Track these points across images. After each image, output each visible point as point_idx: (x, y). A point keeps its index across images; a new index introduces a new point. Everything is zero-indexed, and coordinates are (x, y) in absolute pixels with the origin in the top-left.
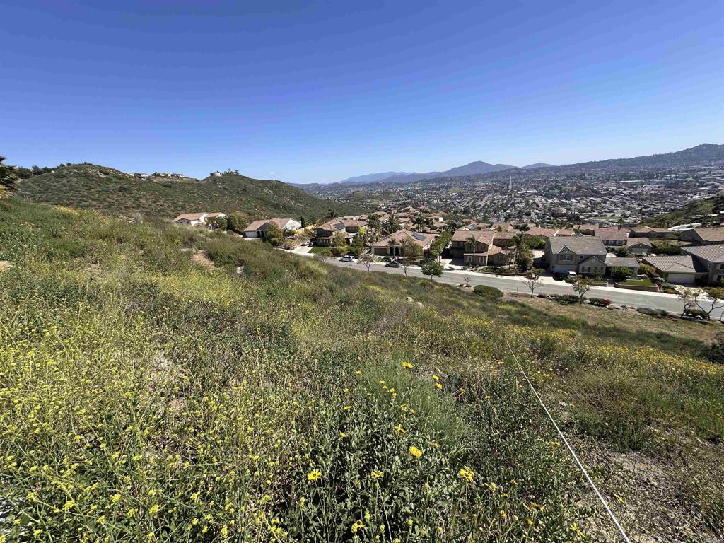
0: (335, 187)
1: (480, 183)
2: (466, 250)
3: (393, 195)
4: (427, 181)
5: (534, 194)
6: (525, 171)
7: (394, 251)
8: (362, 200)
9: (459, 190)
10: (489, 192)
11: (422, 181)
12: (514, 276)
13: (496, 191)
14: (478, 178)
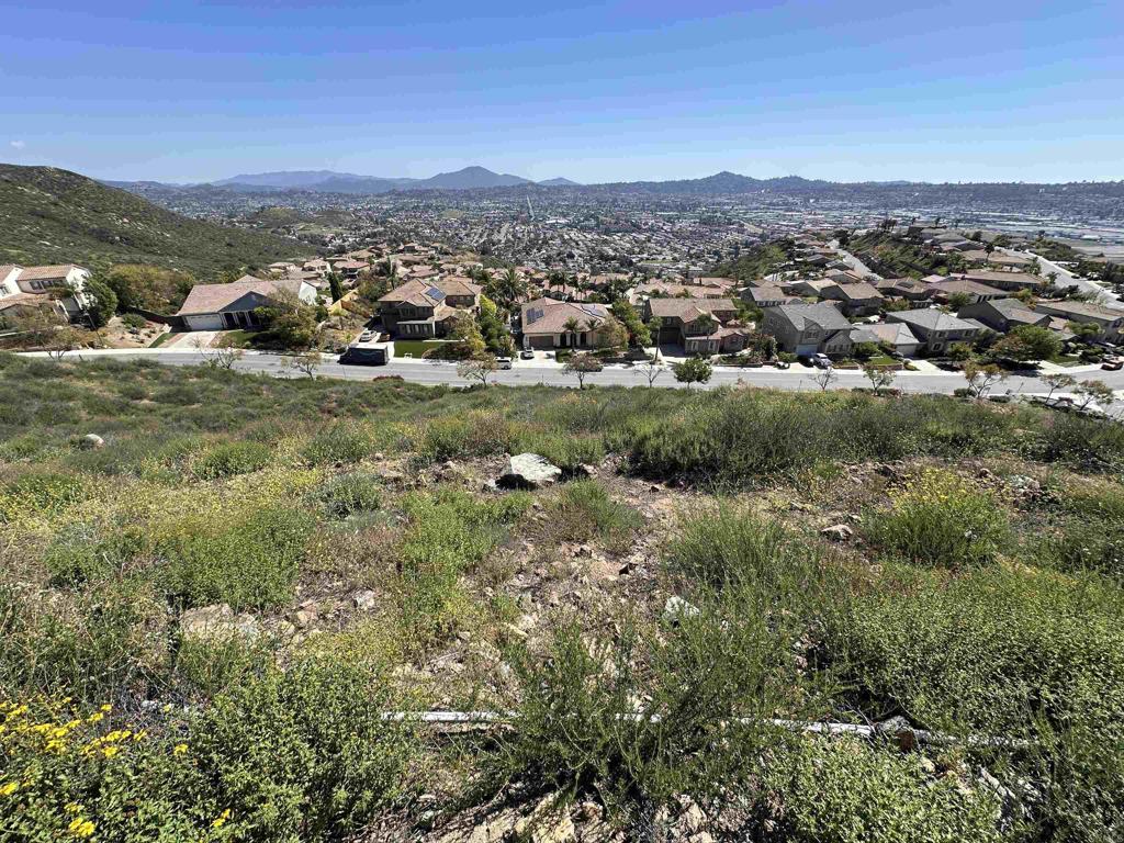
1: (485, 203)
4: (399, 194)
5: (568, 225)
6: (545, 189)
9: (460, 214)
10: (505, 220)
11: (389, 193)
13: (514, 218)
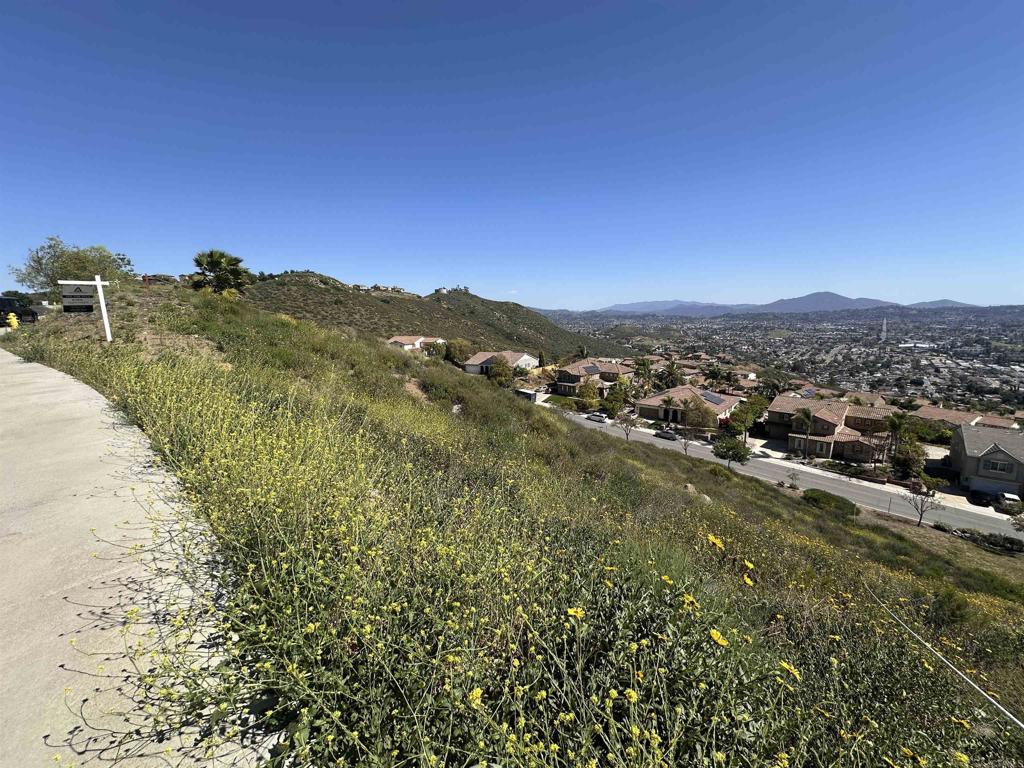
0: (591, 317)
1: (825, 325)
2: (794, 428)
3: (677, 334)
4: (733, 317)
5: (932, 350)
7: (671, 414)
8: (628, 337)
9: (788, 334)
10: (841, 341)
11: (724, 316)
12: (883, 483)
13: (856, 340)
14: (823, 317)
